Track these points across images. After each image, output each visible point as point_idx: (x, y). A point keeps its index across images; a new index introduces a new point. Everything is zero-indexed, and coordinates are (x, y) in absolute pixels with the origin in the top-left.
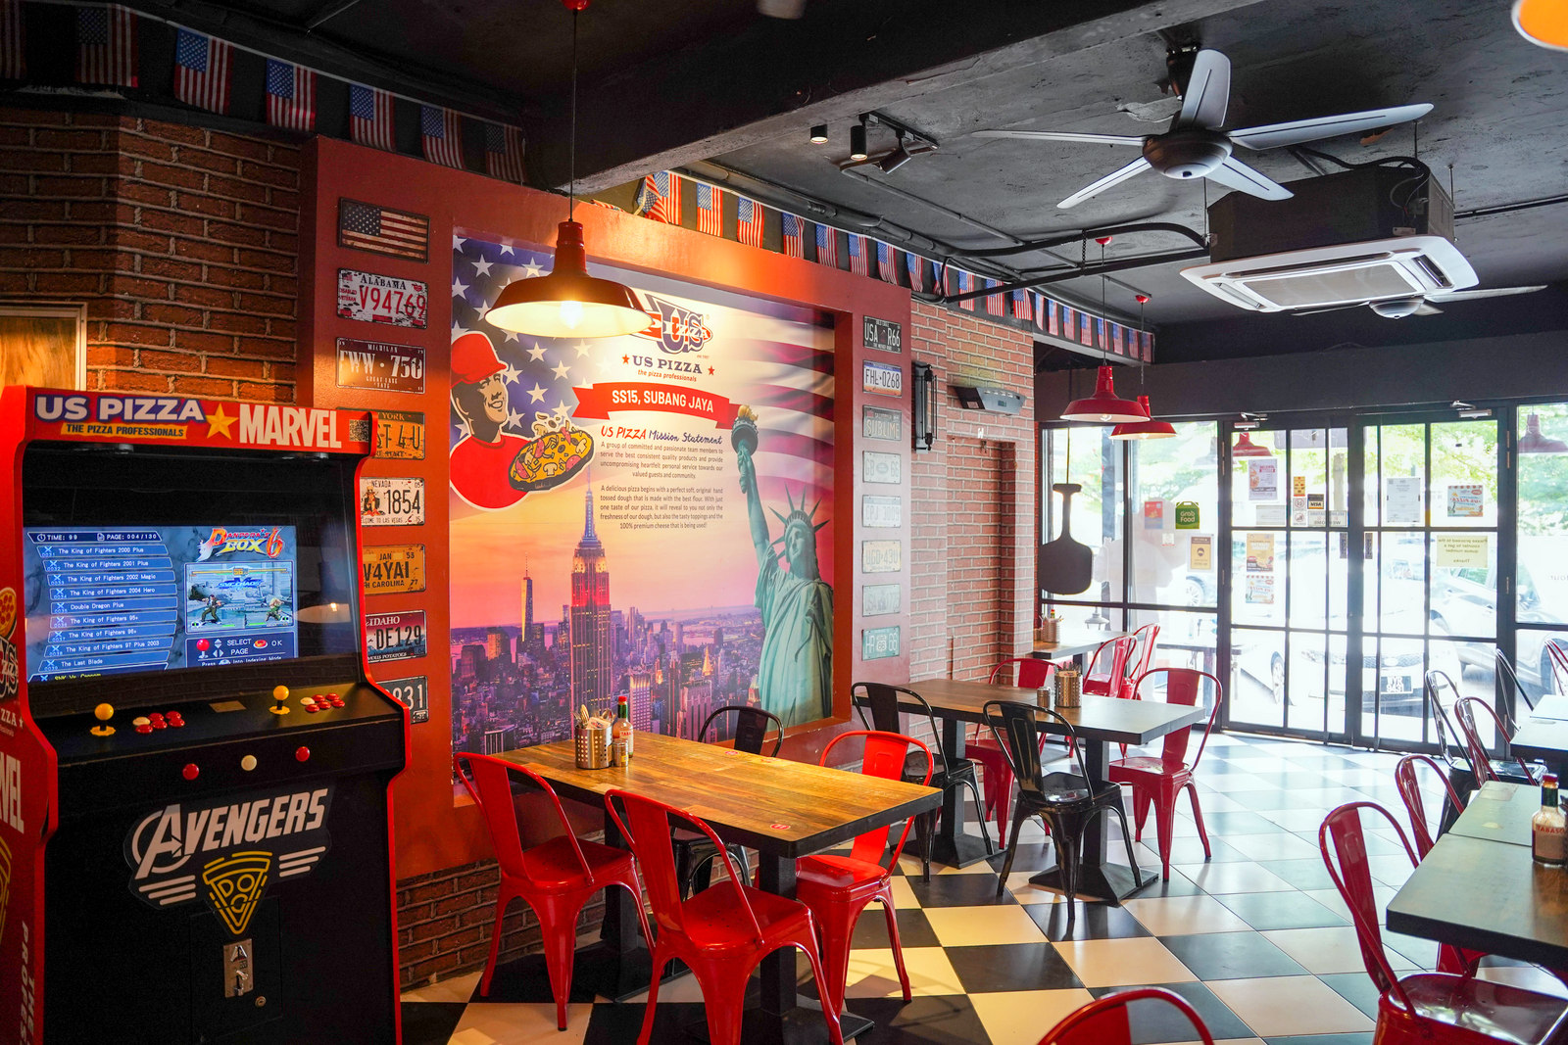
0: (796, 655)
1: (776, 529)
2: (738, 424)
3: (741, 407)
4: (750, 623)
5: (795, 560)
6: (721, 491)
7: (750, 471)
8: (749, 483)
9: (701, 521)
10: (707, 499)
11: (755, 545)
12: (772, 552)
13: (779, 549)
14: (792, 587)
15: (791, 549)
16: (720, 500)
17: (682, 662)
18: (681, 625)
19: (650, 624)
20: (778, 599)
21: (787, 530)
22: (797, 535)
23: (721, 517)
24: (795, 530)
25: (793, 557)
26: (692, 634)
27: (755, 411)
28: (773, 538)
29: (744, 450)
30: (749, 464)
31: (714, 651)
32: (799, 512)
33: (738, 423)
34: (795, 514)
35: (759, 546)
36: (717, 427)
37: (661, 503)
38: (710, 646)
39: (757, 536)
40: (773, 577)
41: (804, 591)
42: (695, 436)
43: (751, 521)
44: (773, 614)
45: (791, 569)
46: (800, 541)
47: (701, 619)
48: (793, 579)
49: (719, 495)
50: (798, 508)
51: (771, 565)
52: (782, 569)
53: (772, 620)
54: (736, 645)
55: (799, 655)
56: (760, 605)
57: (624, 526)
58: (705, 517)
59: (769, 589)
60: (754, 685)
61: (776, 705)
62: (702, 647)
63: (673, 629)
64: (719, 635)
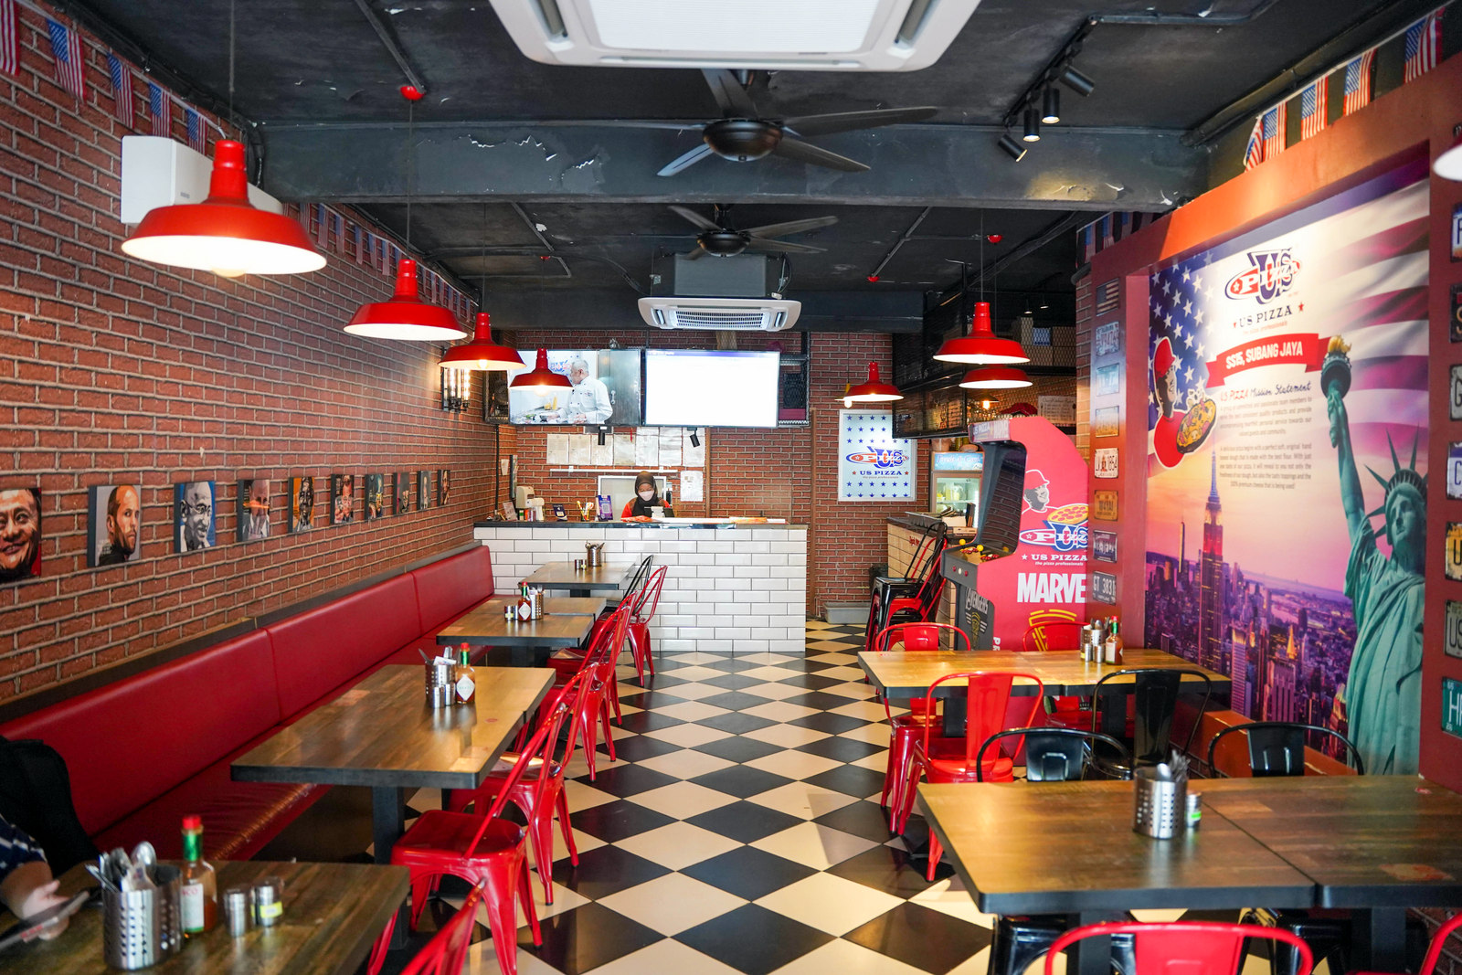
0: (1399, 684)
1: (1373, 495)
2: (1327, 362)
3: (1331, 341)
4: (1339, 614)
5: (1400, 542)
6: (1308, 446)
7: (1342, 419)
8: (1341, 435)
9: (1290, 481)
10: (1296, 456)
11: (1347, 514)
12: (1368, 526)
13: (1378, 523)
14: (1395, 581)
15: (1394, 526)
16: (1309, 457)
17: (1271, 633)
18: (1271, 592)
19: (1248, 583)
20: (1375, 592)
21: (1389, 498)
22: (1404, 506)
23: (1309, 477)
24: (1400, 499)
25: (1397, 538)
26: (1279, 605)
27: (1348, 340)
28: (1369, 509)
29: (1334, 393)
30: (1340, 409)
31: (1298, 635)
32: (1407, 473)
33: (1328, 360)
34: (1400, 475)
35: (1351, 516)
36: (1307, 370)
37: (1258, 462)
38: (1294, 625)
39: (1349, 503)
40: (1369, 561)
41: (1413, 593)
42: (1285, 386)
43: (1342, 484)
44: (1368, 613)
45: (1394, 555)
46: (1408, 515)
47: (1288, 592)
48: (1396, 569)
49: (1307, 451)
50: (1405, 466)
51: (1367, 544)
52: (1381, 554)
53: (1366, 620)
54: (1321, 636)
55: (1404, 686)
56: (1351, 593)
57: (1234, 484)
58: (1294, 477)
59: (1363, 576)
60: (1339, 696)
61: (1367, 741)
62: (1288, 624)
63: (1264, 593)
64: (1303, 616)
